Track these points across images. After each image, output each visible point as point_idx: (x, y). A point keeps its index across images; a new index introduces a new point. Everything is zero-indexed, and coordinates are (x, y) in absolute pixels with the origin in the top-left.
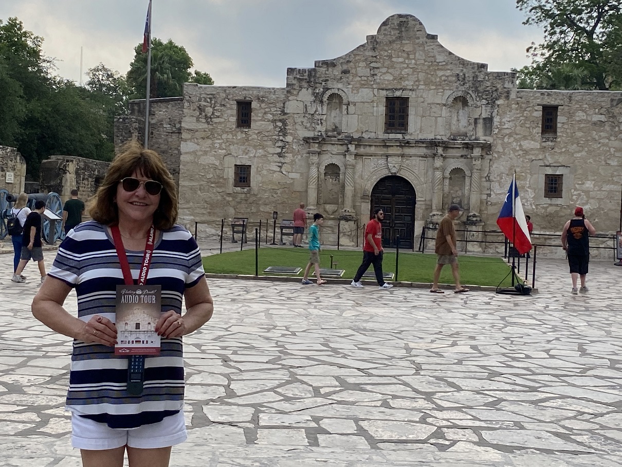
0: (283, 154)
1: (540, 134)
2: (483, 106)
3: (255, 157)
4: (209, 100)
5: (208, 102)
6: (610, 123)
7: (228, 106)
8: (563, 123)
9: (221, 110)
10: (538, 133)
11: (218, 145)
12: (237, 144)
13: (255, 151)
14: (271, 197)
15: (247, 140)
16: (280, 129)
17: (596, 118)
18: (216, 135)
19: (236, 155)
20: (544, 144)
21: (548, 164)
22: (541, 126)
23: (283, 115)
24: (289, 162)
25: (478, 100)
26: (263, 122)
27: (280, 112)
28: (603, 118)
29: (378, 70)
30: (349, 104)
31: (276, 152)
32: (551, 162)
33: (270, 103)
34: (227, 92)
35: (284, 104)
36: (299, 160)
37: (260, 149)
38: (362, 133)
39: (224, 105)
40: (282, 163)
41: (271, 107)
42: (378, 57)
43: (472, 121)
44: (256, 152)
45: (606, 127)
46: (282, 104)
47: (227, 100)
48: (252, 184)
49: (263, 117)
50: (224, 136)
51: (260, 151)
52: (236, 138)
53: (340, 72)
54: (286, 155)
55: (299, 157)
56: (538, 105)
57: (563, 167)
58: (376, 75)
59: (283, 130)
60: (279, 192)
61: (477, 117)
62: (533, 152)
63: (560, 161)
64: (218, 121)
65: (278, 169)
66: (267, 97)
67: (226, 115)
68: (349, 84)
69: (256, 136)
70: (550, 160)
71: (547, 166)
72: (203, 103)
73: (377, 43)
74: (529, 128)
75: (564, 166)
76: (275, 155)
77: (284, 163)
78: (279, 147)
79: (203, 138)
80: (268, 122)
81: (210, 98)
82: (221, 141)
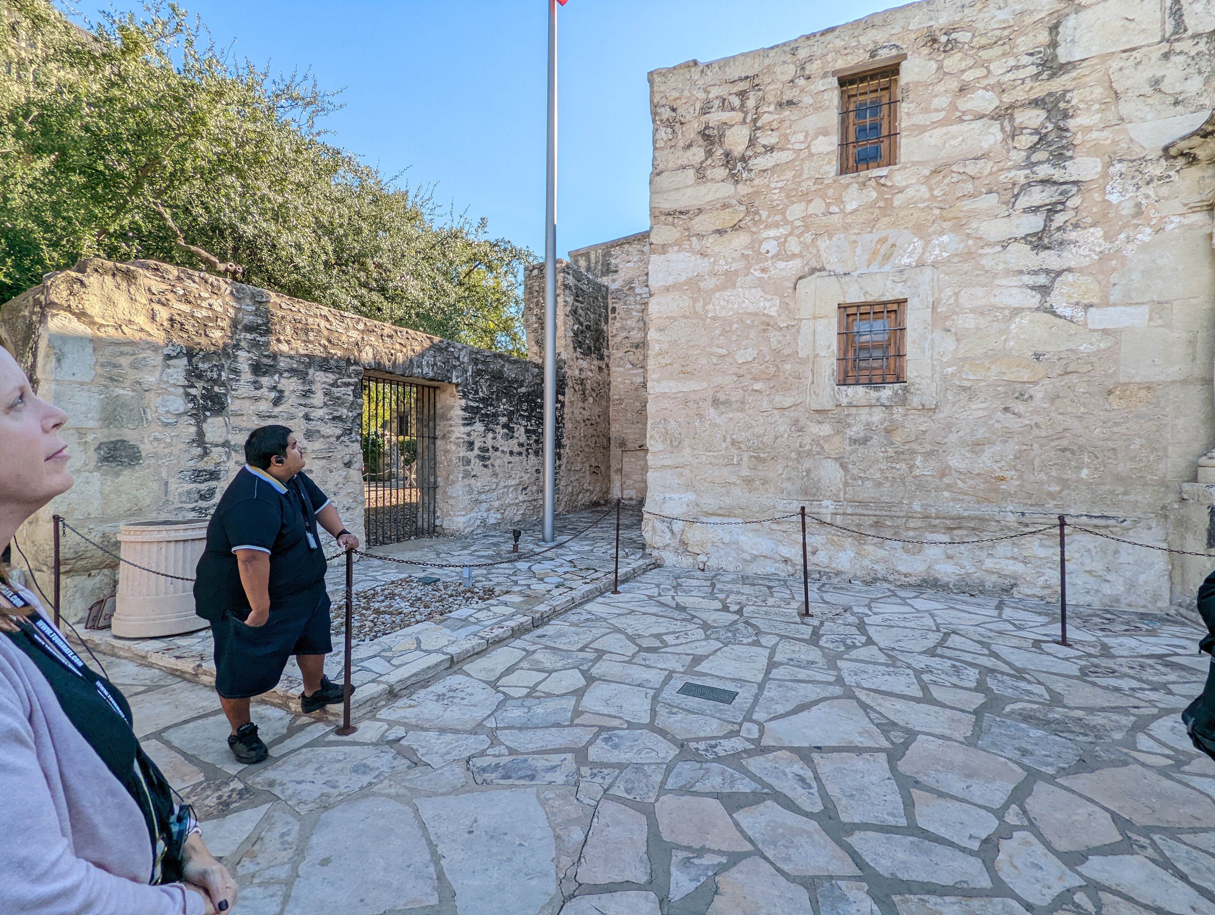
0: (1058, 236)
3: (920, 264)
4: (736, 101)
5: (733, 109)
7: (807, 100)
9: (782, 121)
11: (771, 247)
12: (847, 228)
13: (919, 243)
14: (1000, 415)
15: (887, 209)
16: (1036, 138)
18: (764, 214)
19: (840, 270)
23: (1051, 77)
24: (1087, 262)
26: (955, 129)
27: (1033, 70)
31: (1021, 233)
33: (983, 47)
34: (803, 54)
35: (1054, 29)
36: (1145, 247)
37: (942, 233)
39: (790, 103)
40: (1047, 272)
41: (990, 61)
44: (924, 249)
46: (1046, 34)
47: (802, 82)
48: (911, 372)
49: (953, 106)
50: (796, 212)
51: (945, 238)
52: (842, 211)
54: (1073, 235)
55: (1145, 235)
59: (1052, 137)
60: (1038, 393)
64: (770, 165)
65: (1034, 299)
66: (969, 28)
67: (801, 137)
69: (924, 189)
72: (716, 117)
76: (1014, 247)
77: (1059, 274)
78: (1035, 210)
79: (720, 232)
80: (978, 124)
81: (742, 95)
82: (782, 231)
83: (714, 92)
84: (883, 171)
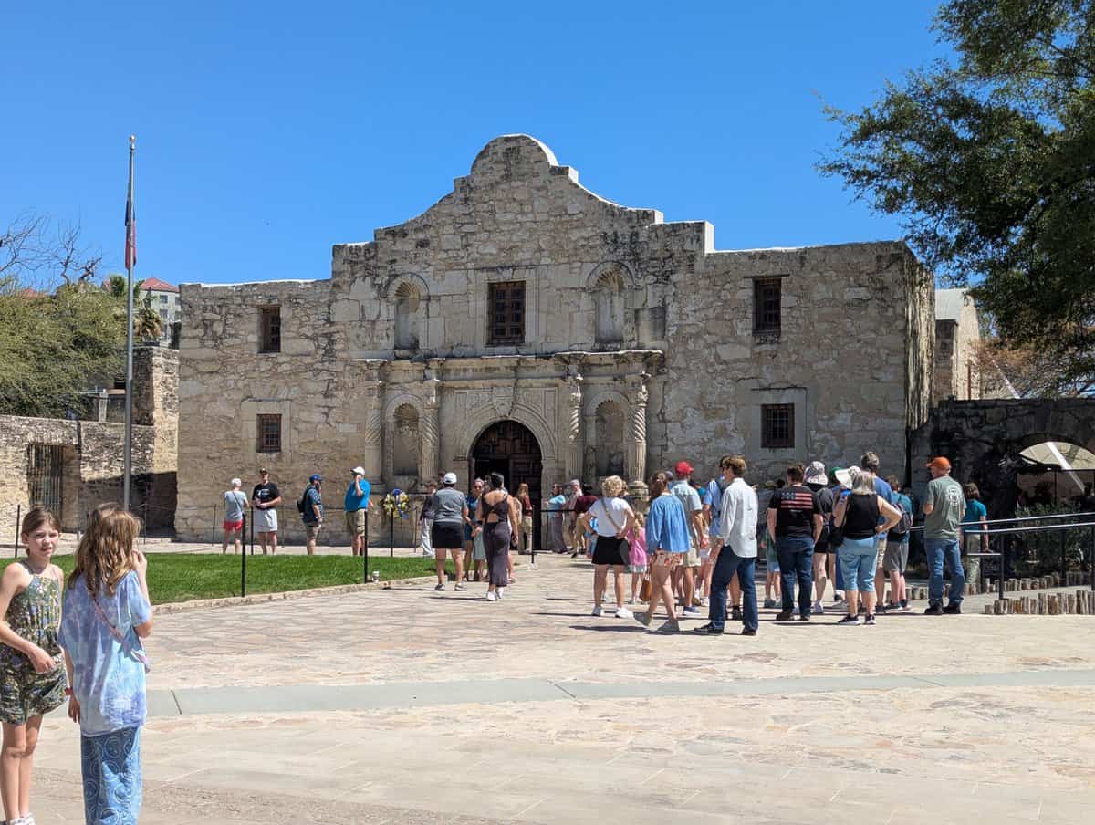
0: (331, 392)
1: (750, 332)
2: (649, 287)
3: (287, 399)
4: (218, 310)
5: (216, 313)
6: (877, 302)
7: (245, 316)
8: (791, 308)
9: (236, 323)
10: (746, 329)
11: (231, 383)
12: (261, 379)
13: (286, 389)
14: (313, 467)
15: (276, 372)
16: (324, 351)
17: (850, 295)
18: (229, 367)
19: (258, 398)
20: (757, 349)
21: (766, 385)
22: (750, 315)
23: (329, 326)
24: (339, 405)
25: (640, 276)
26: (299, 341)
27: (323, 322)
28: (863, 293)
29: (475, 237)
30: (429, 300)
31: (320, 389)
32: (770, 382)
33: (308, 308)
34: (244, 293)
35: (329, 306)
36: (355, 400)
37: (294, 386)
38: (452, 347)
39: (239, 315)
40: (328, 407)
41: (310, 314)
42: (473, 214)
43: (631, 315)
44: (288, 392)
45: (869, 310)
46: (327, 308)
47: (244, 307)
48: (282, 448)
49: (298, 331)
50: (241, 368)
51: (295, 389)
52: (259, 370)
53: (414, 245)
54: (335, 393)
55: (355, 396)
56: (746, 277)
57: (792, 390)
58: (470, 245)
59: (329, 351)
60: (325, 458)
61: (638, 306)
62: (740, 365)
63: (788, 377)
64: (231, 343)
65: (323, 418)
67: (243, 333)
68: (429, 265)
69: (289, 365)
70: (769, 377)
71: (765, 389)
72: (209, 315)
73: (471, 189)
74: (731, 320)
75: (795, 387)
76: (318, 395)
77: (330, 408)
78: (325, 380)
79: (211, 373)
80: (306, 340)
81: (219, 306)
82: (237, 377)
83: (209, 303)
84: (274, 355)
